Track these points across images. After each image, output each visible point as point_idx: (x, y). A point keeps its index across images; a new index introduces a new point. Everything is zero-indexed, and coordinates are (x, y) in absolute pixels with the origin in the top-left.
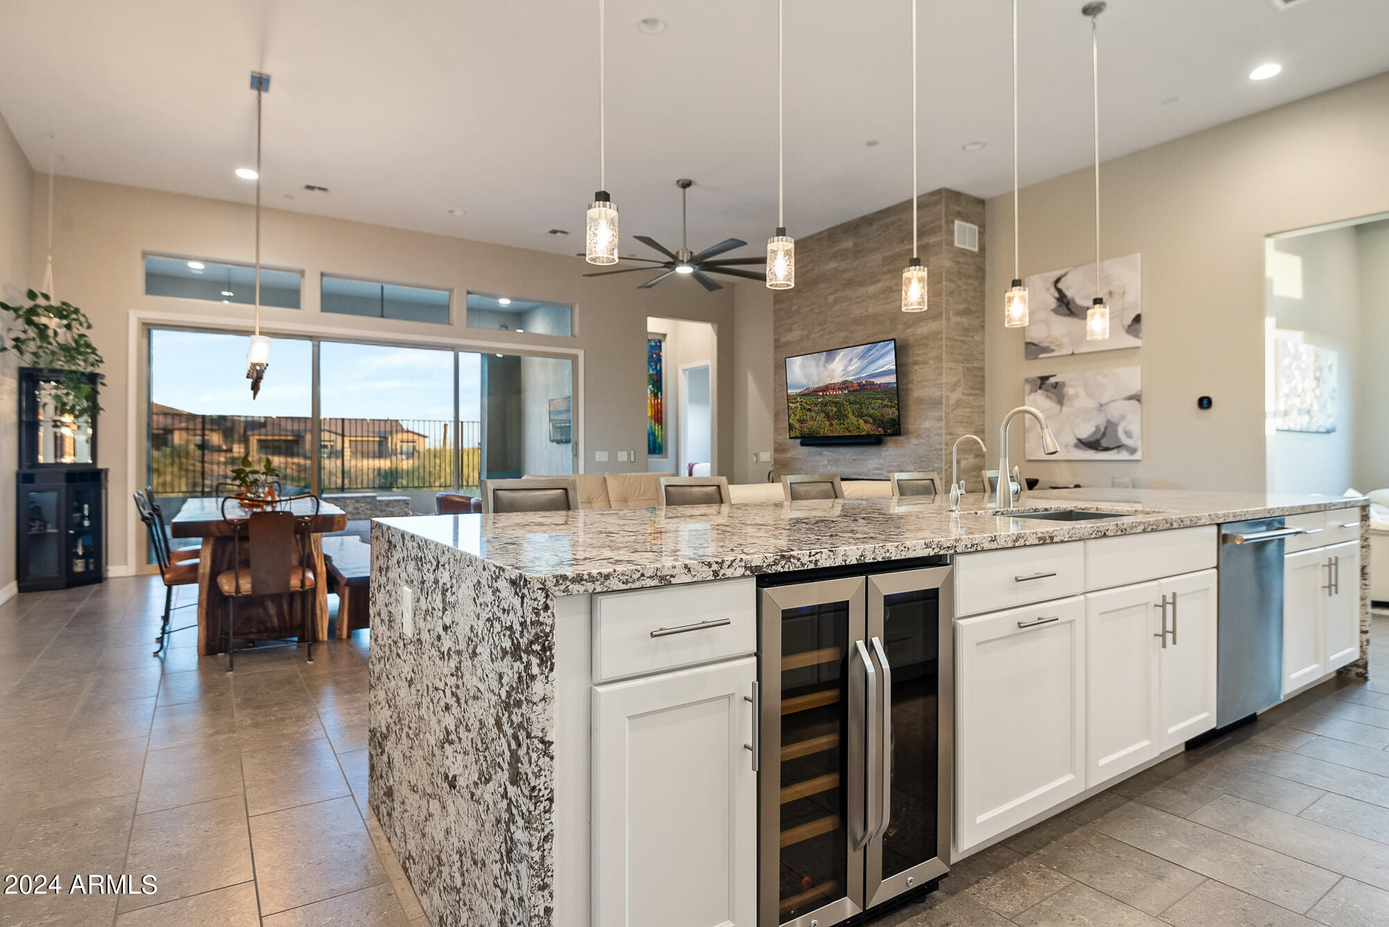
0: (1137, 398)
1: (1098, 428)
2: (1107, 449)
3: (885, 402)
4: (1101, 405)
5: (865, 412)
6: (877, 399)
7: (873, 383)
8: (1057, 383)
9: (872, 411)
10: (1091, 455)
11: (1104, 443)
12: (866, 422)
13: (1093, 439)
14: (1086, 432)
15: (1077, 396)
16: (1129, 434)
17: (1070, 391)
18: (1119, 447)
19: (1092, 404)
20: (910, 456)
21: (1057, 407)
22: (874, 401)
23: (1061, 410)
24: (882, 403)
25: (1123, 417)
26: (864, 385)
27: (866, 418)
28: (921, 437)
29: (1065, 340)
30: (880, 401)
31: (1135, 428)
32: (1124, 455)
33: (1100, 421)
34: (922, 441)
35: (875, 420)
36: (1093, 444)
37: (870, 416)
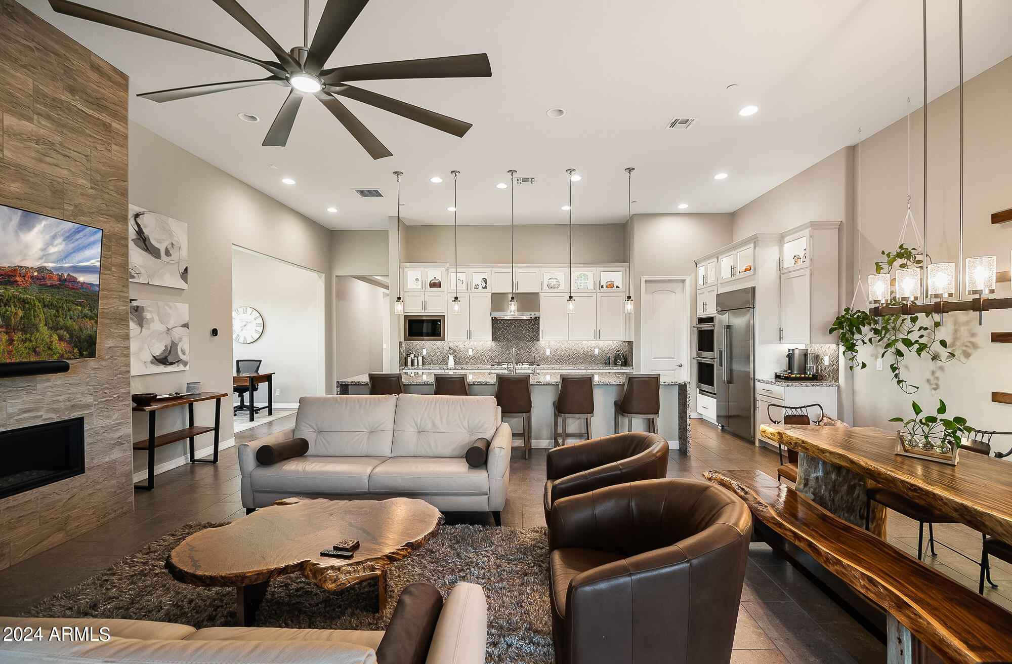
0: (186, 326)
1: (166, 346)
2: (172, 364)
3: (86, 311)
4: (168, 330)
5: (62, 323)
6: (77, 305)
7: (74, 280)
8: (138, 307)
9: (69, 322)
10: (162, 369)
11: (170, 360)
12: (61, 338)
13: (163, 356)
14: (158, 350)
15: (152, 320)
16: (184, 353)
17: (148, 315)
18: (179, 361)
19: (163, 328)
20: (87, 384)
21: (139, 329)
22: (74, 307)
23: (141, 331)
24: (82, 312)
25: (181, 339)
26: (65, 280)
27: (61, 332)
28: (103, 359)
29: (143, 271)
30: (80, 308)
31: (186, 347)
32: (181, 367)
33: (168, 342)
34: (104, 363)
35: (71, 336)
36: (162, 360)
37: (67, 329)
